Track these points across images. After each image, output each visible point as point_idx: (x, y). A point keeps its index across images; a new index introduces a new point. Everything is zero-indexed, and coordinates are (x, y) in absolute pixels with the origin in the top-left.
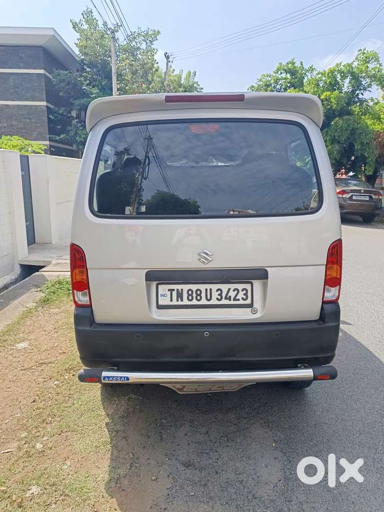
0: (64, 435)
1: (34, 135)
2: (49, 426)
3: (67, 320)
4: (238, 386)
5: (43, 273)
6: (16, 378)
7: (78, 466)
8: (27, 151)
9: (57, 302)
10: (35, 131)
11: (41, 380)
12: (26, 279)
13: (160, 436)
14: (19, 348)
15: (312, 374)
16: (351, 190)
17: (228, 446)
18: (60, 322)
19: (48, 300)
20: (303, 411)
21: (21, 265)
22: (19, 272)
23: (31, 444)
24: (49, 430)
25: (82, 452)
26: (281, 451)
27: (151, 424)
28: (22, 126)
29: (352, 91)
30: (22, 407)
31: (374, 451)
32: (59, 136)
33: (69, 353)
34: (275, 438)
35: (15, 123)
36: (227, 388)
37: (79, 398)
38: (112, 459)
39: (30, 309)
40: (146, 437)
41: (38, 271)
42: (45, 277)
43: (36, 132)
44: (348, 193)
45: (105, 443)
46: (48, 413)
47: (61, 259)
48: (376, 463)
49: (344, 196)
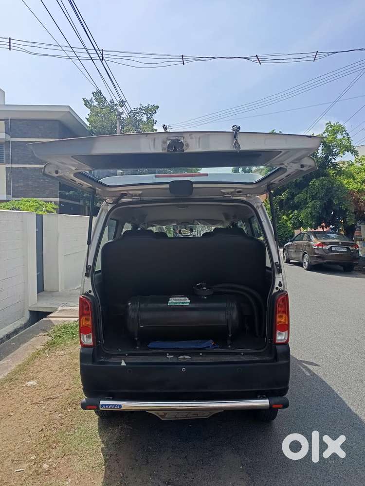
0: (66, 458)
1: (47, 193)
2: (53, 450)
3: (71, 361)
4: (209, 413)
5: (50, 319)
6: (26, 411)
7: (77, 482)
8: (42, 210)
9: (62, 345)
10: (47, 189)
11: (48, 413)
12: (35, 324)
13: (146, 459)
14: (28, 386)
15: (268, 404)
16: (330, 242)
17: (202, 468)
18: (64, 363)
19: (54, 343)
20: (269, 440)
21: (31, 311)
22: (28, 318)
23: (39, 465)
24: (54, 453)
25: (81, 471)
26: (247, 473)
27: (139, 450)
28: (36, 185)
29: (326, 156)
30: (32, 435)
31: (324, 473)
32: (69, 192)
33: (72, 390)
34: (243, 463)
35: (30, 183)
36: (201, 416)
37: (80, 428)
38: (105, 477)
39: (39, 351)
40: (134, 460)
41: (46, 317)
42: (52, 323)
43: (48, 191)
44: (327, 245)
45: (99, 465)
46: (53, 440)
47: (66, 306)
48: (325, 483)
49: (324, 248)
